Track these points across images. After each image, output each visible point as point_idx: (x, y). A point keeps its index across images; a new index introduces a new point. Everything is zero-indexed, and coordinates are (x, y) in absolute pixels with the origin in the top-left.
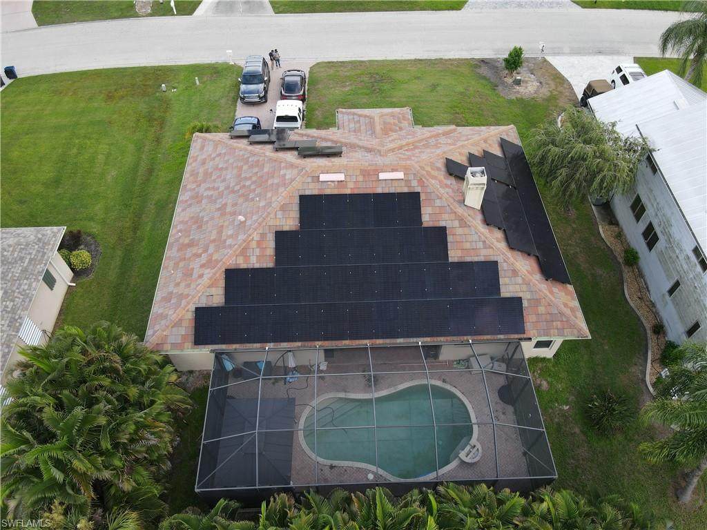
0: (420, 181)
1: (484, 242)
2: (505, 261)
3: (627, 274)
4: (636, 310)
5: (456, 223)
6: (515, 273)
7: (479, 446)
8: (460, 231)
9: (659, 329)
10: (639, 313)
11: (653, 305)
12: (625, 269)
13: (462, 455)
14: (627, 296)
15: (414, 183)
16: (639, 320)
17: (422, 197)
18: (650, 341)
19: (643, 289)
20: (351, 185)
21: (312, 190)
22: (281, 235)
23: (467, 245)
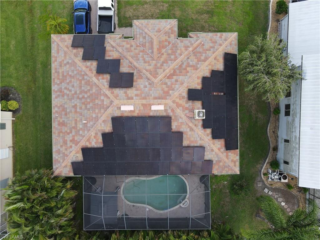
0: (173, 110)
1: (201, 138)
2: (209, 146)
3: (272, 119)
4: (269, 138)
5: (188, 130)
6: (212, 150)
7: (188, 202)
8: (190, 133)
9: (276, 149)
10: (270, 139)
11: (278, 137)
12: (272, 115)
13: (181, 205)
14: (268, 130)
15: (169, 111)
16: (269, 143)
17: (173, 118)
18: (270, 154)
19: (276, 128)
20: (137, 112)
21: (117, 114)
22: (104, 135)
23: (192, 139)
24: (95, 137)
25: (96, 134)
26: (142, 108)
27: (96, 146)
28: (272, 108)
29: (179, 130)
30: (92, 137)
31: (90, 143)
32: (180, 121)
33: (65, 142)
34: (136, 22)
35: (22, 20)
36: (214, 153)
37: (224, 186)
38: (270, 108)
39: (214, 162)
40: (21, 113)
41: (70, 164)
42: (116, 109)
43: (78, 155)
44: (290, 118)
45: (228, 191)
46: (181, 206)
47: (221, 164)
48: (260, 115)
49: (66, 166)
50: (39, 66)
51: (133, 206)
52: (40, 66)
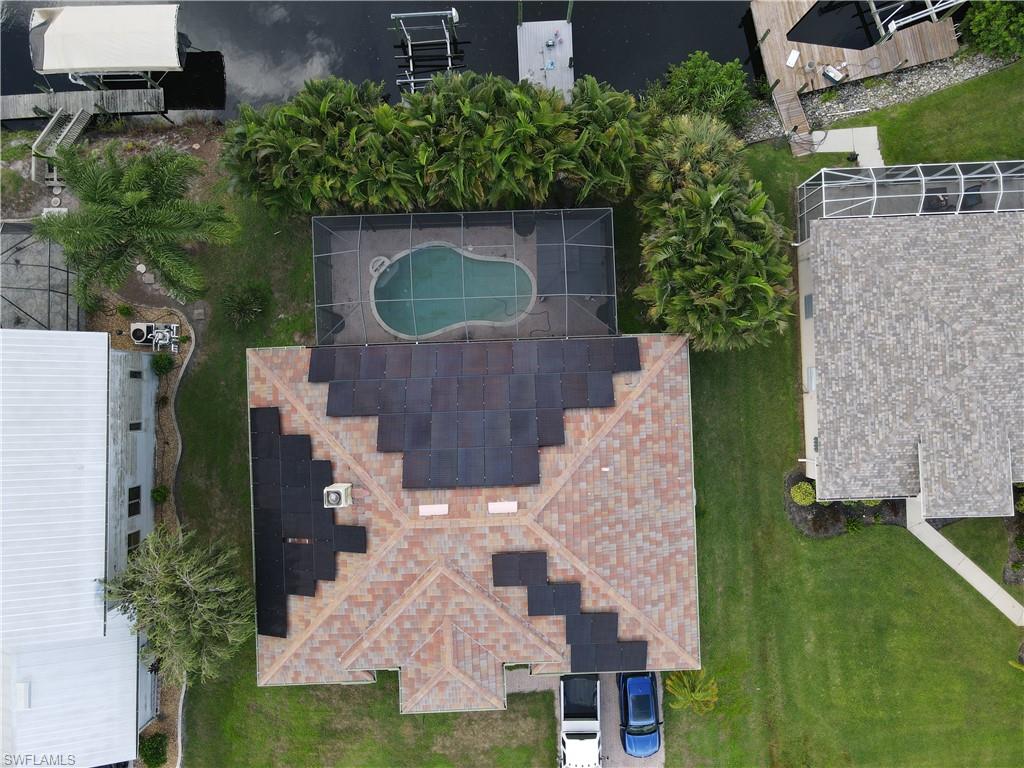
0: (400, 503)
1: (337, 437)
2: (318, 419)
3: (170, 476)
4: (176, 428)
5: (365, 458)
6: (310, 408)
7: (371, 271)
9: (161, 402)
10: (175, 424)
11: (156, 432)
12: (171, 484)
13: (388, 262)
14: (180, 452)
15: (407, 501)
16: (177, 417)
17: (400, 486)
18: (176, 390)
19: (160, 454)
20: (481, 499)
21: (526, 493)
22: (558, 441)
23: (356, 435)
24: (582, 434)
25: (578, 443)
26: (470, 507)
27: (582, 412)
28: (172, 503)
29: (388, 456)
30: (588, 434)
31: (594, 419)
32: (383, 480)
33: (657, 416)
34: (498, 704)
35: (789, 703)
36: (307, 401)
37: (285, 308)
38: (176, 502)
39: (306, 378)
40: (786, 475)
41: (646, 365)
42: (529, 504)
43: (625, 388)
44: (129, 484)
45: (277, 295)
46: (389, 258)
47: (289, 373)
48: (201, 483)
49: (656, 359)
50: (746, 591)
51: (505, 256)
52: (744, 591)
